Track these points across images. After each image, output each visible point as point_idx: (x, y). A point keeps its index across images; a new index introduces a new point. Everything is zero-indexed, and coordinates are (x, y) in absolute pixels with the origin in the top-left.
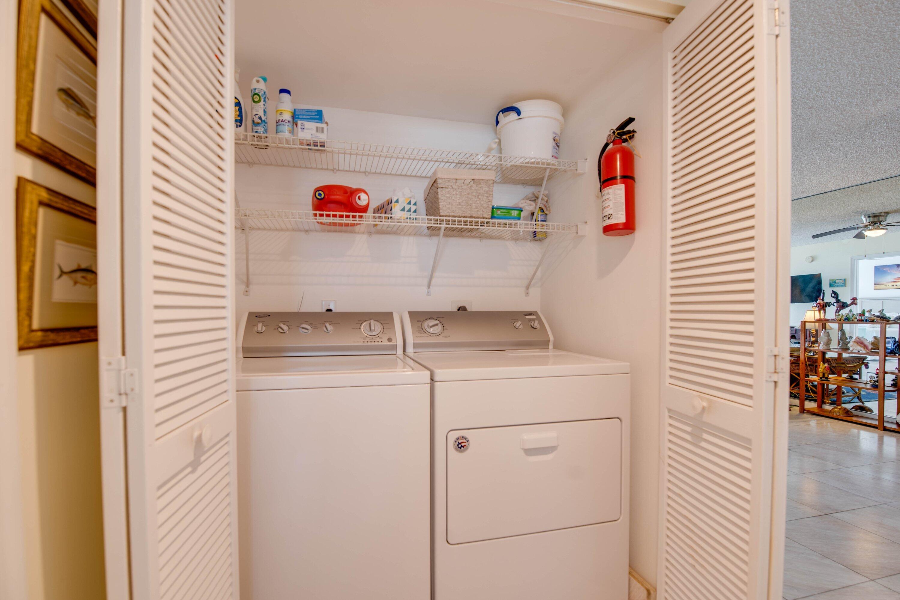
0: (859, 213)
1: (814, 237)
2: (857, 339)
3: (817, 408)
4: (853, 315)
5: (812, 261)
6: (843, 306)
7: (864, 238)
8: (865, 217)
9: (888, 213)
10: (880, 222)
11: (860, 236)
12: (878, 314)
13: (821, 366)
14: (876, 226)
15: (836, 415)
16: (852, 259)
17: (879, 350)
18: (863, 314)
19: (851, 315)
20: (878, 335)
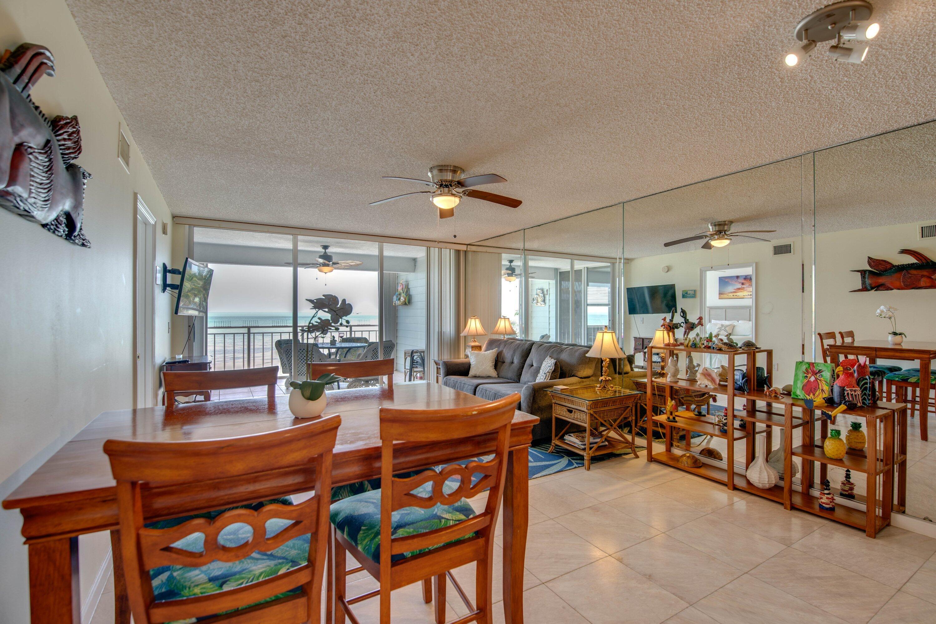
0: (706, 220)
1: (666, 245)
2: (705, 371)
3: (665, 454)
4: (701, 338)
5: (667, 272)
6: (691, 327)
7: (711, 249)
8: (711, 225)
9: (731, 222)
10: (725, 231)
11: (707, 246)
12: (726, 340)
13: (669, 403)
14: (721, 235)
15: (684, 466)
16: (701, 270)
17: (726, 382)
18: (709, 339)
19: (698, 339)
20: (726, 365)
